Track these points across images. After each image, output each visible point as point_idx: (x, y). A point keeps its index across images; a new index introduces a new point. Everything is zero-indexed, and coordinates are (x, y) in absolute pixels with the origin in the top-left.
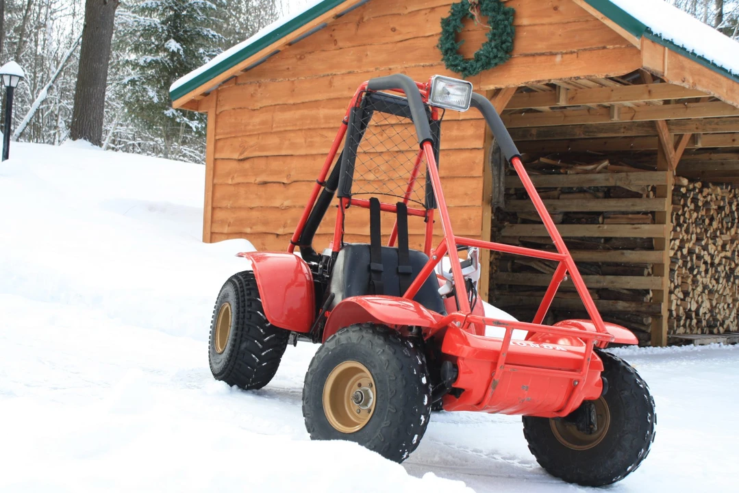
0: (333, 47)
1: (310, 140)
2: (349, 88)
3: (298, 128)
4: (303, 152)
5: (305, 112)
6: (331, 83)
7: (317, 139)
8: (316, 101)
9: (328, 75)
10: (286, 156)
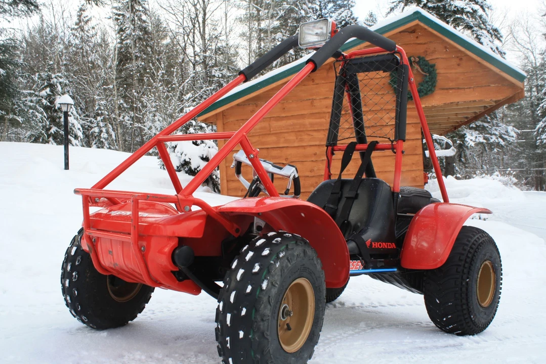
0: (312, 83)
1: (300, 137)
2: (326, 107)
3: (290, 131)
4: (296, 145)
5: (295, 121)
6: (312, 103)
7: (306, 137)
8: (302, 115)
9: (310, 99)
10: (283, 147)
